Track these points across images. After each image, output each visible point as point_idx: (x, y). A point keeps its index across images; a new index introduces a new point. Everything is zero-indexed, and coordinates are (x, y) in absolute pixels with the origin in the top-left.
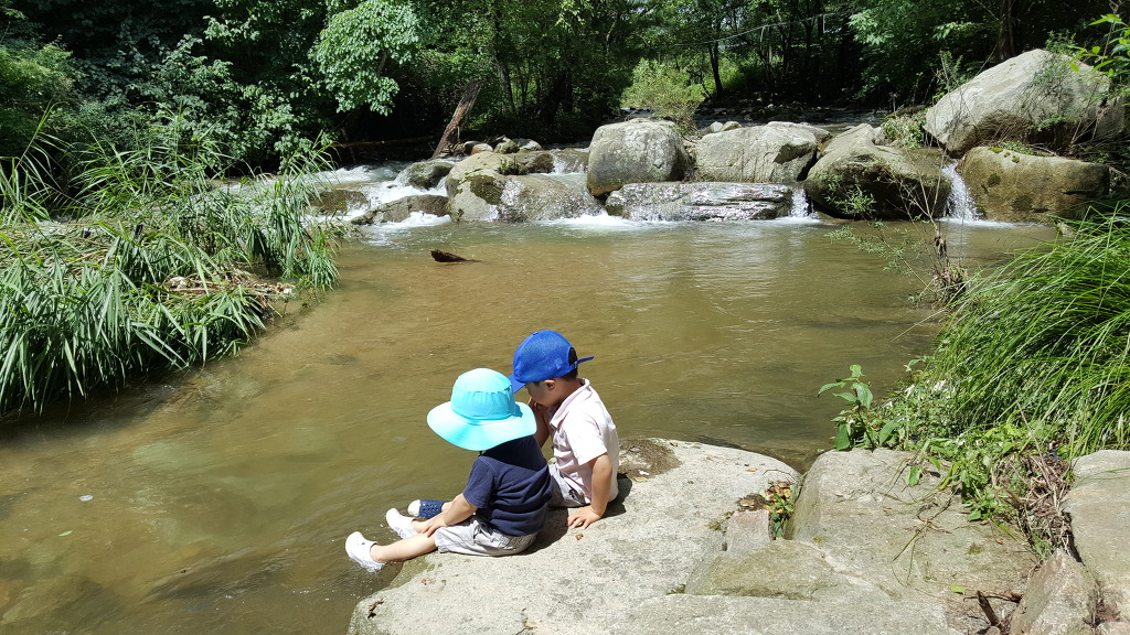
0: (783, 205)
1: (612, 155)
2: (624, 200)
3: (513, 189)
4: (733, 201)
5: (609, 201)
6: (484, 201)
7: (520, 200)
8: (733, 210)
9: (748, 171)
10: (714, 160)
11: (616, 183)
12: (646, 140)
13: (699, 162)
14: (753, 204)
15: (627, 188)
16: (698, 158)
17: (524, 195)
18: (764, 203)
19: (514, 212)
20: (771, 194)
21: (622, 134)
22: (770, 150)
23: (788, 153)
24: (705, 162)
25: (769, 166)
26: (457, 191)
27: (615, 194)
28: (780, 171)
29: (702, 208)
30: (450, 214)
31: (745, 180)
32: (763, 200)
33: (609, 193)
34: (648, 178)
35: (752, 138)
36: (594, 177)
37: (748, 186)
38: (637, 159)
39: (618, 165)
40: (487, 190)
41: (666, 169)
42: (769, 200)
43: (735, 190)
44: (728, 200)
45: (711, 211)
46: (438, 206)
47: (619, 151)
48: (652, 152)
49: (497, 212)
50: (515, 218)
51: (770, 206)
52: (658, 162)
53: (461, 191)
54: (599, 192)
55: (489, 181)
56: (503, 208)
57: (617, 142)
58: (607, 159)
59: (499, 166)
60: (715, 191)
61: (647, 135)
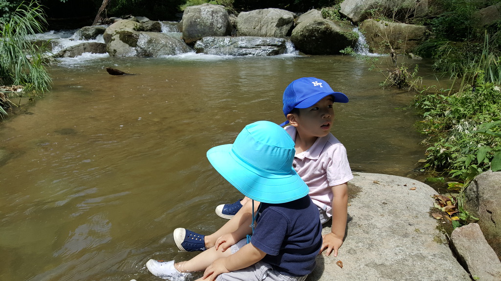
0: (282, 48)
1: (195, 22)
2: (204, 45)
3: (143, 39)
4: (258, 46)
5: (196, 46)
6: (127, 46)
7: (148, 45)
8: (258, 51)
9: (263, 31)
10: (246, 26)
11: (198, 36)
12: (212, 14)
13: (239, 27)
14: (267, 48)
15: (205, 39)
16: (238, 24)
17: (150, 42)
18: (273, 47)
19: (145, 51)
20: (276, 43)
21: (200, 11)
22: (274, 21)
23: (282, 22)
24: (241, 27)
25: (273, 28)
26: (112, 40)
27: (199, 42)
28: (278, 31)
29: (244, 50)
30: (109, 52)
31: (262, 36)
32: (272, 45)
33: (195, 42)
34: (215, 34)
35: (264, 14)
36: (186, 33)
37: (265, 39)
38: (208, 24)
39: (199, 27)
40: (129, 39)
41: (223, 30)
42: (275, 45)
43: (259, 41)
44: (256, 45)
45: (248, 51)
46: (101, 48)
47: (199, 20)
48: (216, 20)
49: (136, 51)
50: (146, 54)
51: (276, 49)
52: (219, 26)
53: (114, 40)
54: (189, 41)
55: (129, 34)
56: (139, 49)
57: (197, 14)
58: (193, 24)
59: (133, 27)
60: (249, 41)
61: (213, 12)
